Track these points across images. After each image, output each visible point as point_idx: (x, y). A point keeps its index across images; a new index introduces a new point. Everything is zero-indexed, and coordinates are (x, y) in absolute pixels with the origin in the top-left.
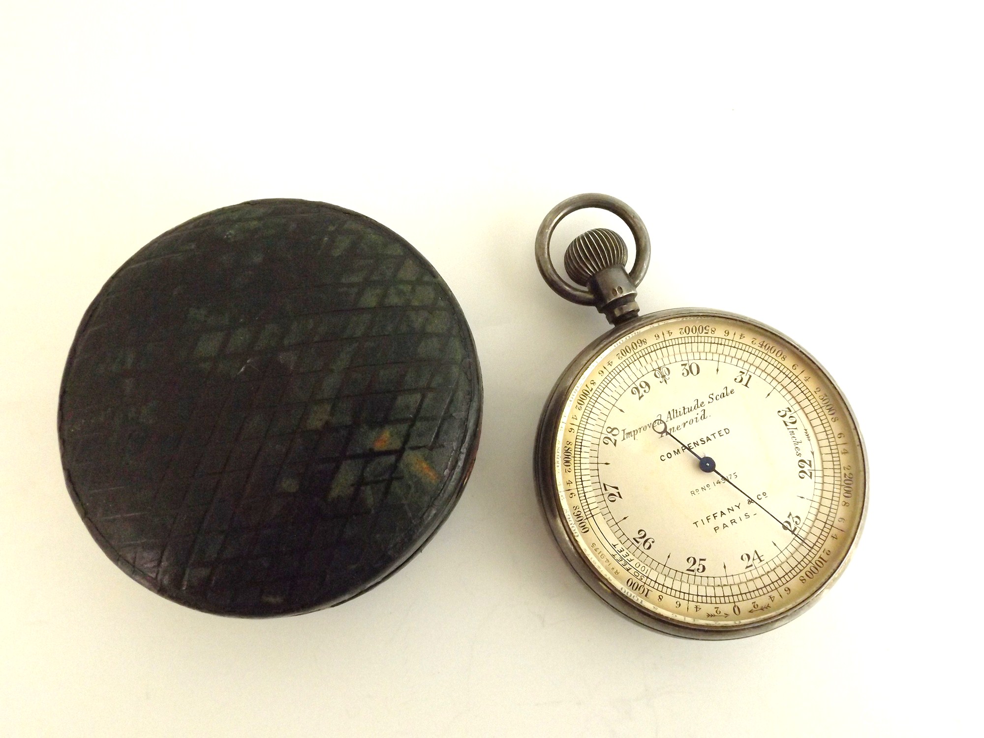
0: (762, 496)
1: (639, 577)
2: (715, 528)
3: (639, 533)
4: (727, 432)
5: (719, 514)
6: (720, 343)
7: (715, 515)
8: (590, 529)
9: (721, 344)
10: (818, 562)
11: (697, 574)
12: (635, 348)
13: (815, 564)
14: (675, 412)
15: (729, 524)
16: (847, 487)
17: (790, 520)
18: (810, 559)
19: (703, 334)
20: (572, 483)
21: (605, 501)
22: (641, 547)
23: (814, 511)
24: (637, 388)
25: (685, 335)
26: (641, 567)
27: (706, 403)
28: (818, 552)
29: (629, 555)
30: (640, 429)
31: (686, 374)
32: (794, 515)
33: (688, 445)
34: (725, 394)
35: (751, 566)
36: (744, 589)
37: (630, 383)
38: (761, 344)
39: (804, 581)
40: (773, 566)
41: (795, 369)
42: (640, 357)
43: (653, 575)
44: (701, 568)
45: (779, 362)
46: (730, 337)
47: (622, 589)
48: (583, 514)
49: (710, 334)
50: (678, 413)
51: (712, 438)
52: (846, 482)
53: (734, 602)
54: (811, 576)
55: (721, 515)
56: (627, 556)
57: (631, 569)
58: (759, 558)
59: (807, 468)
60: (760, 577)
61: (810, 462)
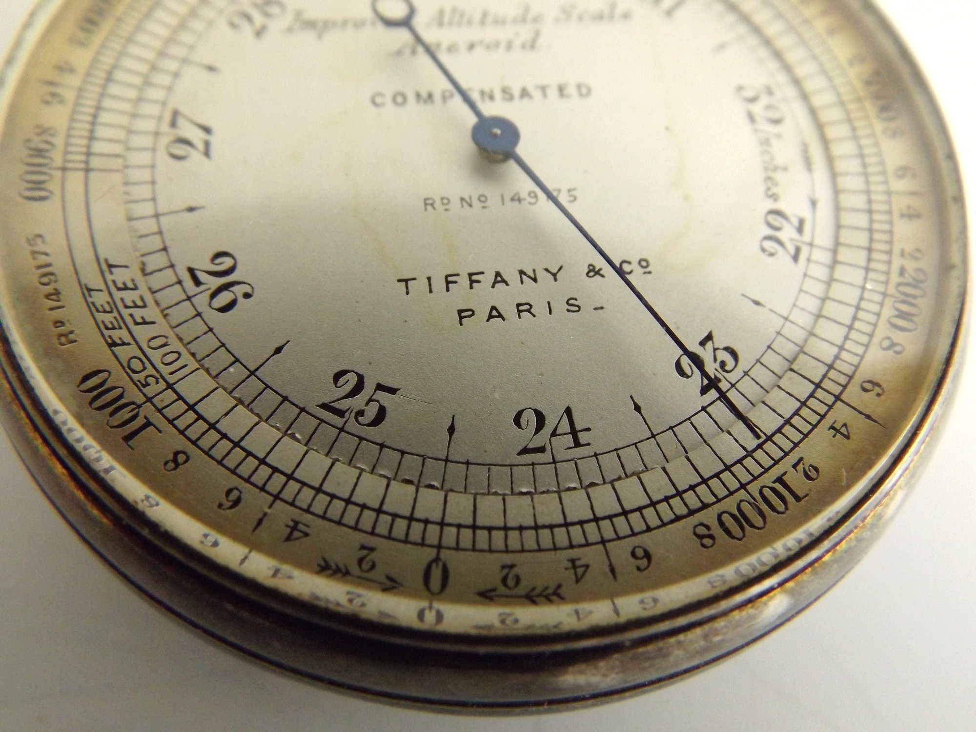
0: (635, 267)
1: (140, 377)
2: (460, 312)
3: (213, 259)
4: (585, 93)
5: (488, 278)
7: (474, 278)
8: (56, 201)
10: (767, 492)
11: (352, 426)
13: (757, 495)
15: (509, 311)
16: (901, 302)
17: (707, 353)
18: (745, 478)
21: (154, 150)
22: (202, 301)
23: (787, 348)
26: (165, 350)
27: (548, 19)
28: (776, 462)
30: (345, 21)
32: (720, 341)
34: (606, 16)
35: (542, 450)
36: (489, 514)
39: (707, 539)
40: (613, 469)
43: (195, 387)
44: (372, 411)
50: (465, 20)
51: (537, 94)
52: (901, 288)
53: (439, 547)
54: (737, 532)
55: (495, 282)
56: (136, 306)
57: (129, 344)
58: (574, 432)
59: (788, 234)
60: (558, 492)
61: (801, 222)
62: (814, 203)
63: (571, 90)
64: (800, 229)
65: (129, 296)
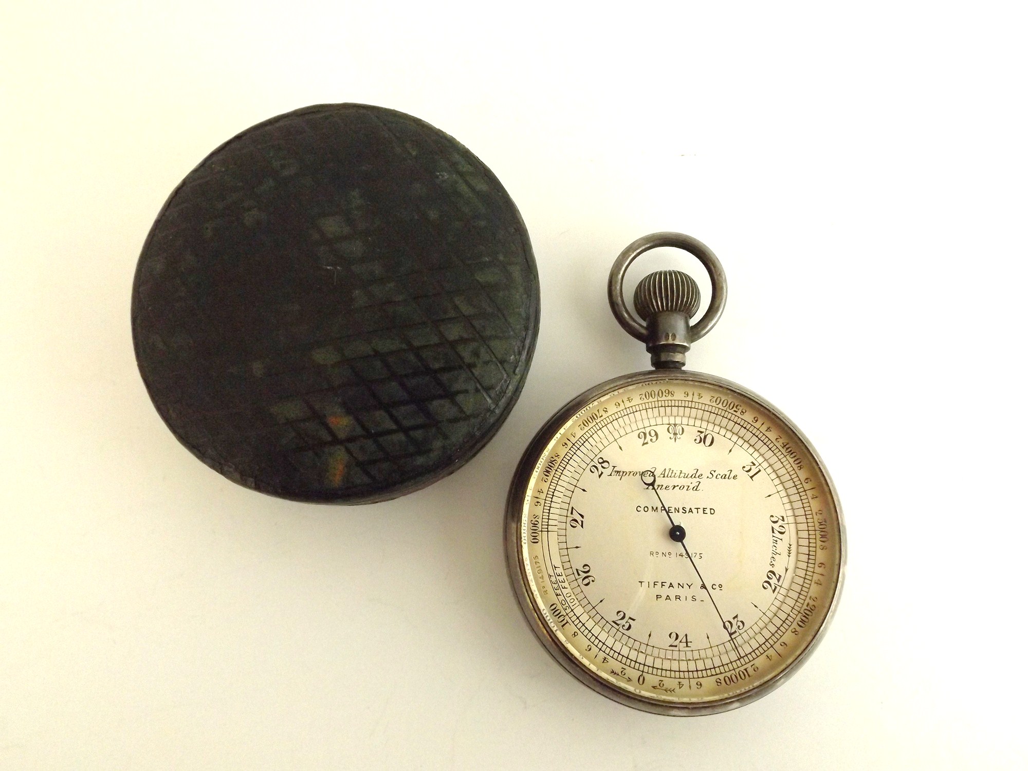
0: (717, 587)
1: (564, 607)
2: (657, 596)
3: (583, 567)
4: (712, 513)
5: (667, 585)
6: (744, 426)
7: (663, 584)
8: (540, 543)
9: (745, 428)
10: (741, 673)
11: (621, 629)
12: (661, 395)
13: (737, 673)
14: (671, 471)
15: (673, 598)
16: (804, 616)
17: (734, 622)
18: (735, 666)
19: (732, 411)
20: (543, 493)
21: (566, 523)
22: (580, 581)
23: (761, 624)
24: (645, 434)
25: (714, 404)
26: (570, 598)
27: (704, 476)
28: (746, 663)
29: (565, 582)
30: (630, 472)
31: (698, 441)
32: (740, 618)
33: (669, 508)
34: (727, 476)
35: (676, 646)
36: (658, 664)
37: (640, 426)
38: (785, 444)
39: (719, 684)
40: (696, 656)
41: (807, 483)
42: (662, 406)
43: (579, 611)
44: (627, 626)
45: (794, 469)
46: (758, 425)
47: (544, 610)
48: (539, 525)
49: (738, 414)
50: (673, 475)
51: (695, 511)
52: (805, 611)
53: (643, 672)
54: (728, 682)
55: (670, 586)
56: (562, 582)
57: (560, 595)
58: (687, 642)
59: (774, 581)
60: (679, 660)
61: (780, 576)
62: (787, 570)
63: (708, 511)
64: (779, 580)
65: (561, 578)
